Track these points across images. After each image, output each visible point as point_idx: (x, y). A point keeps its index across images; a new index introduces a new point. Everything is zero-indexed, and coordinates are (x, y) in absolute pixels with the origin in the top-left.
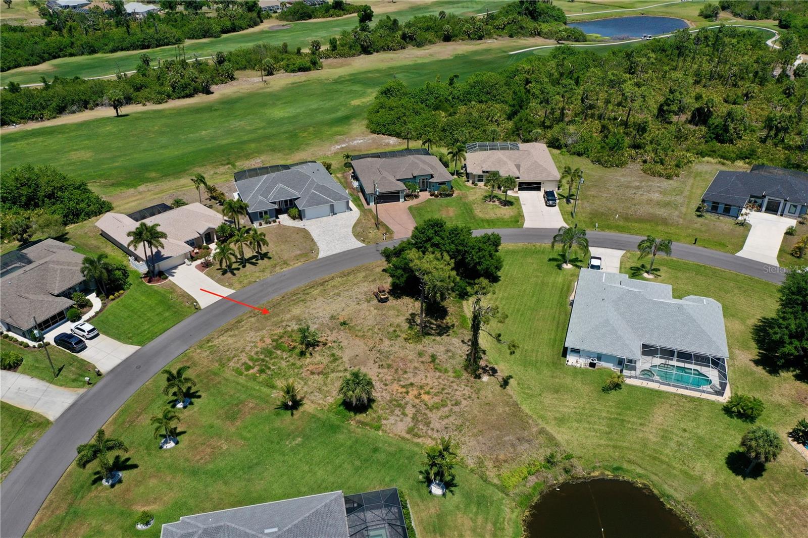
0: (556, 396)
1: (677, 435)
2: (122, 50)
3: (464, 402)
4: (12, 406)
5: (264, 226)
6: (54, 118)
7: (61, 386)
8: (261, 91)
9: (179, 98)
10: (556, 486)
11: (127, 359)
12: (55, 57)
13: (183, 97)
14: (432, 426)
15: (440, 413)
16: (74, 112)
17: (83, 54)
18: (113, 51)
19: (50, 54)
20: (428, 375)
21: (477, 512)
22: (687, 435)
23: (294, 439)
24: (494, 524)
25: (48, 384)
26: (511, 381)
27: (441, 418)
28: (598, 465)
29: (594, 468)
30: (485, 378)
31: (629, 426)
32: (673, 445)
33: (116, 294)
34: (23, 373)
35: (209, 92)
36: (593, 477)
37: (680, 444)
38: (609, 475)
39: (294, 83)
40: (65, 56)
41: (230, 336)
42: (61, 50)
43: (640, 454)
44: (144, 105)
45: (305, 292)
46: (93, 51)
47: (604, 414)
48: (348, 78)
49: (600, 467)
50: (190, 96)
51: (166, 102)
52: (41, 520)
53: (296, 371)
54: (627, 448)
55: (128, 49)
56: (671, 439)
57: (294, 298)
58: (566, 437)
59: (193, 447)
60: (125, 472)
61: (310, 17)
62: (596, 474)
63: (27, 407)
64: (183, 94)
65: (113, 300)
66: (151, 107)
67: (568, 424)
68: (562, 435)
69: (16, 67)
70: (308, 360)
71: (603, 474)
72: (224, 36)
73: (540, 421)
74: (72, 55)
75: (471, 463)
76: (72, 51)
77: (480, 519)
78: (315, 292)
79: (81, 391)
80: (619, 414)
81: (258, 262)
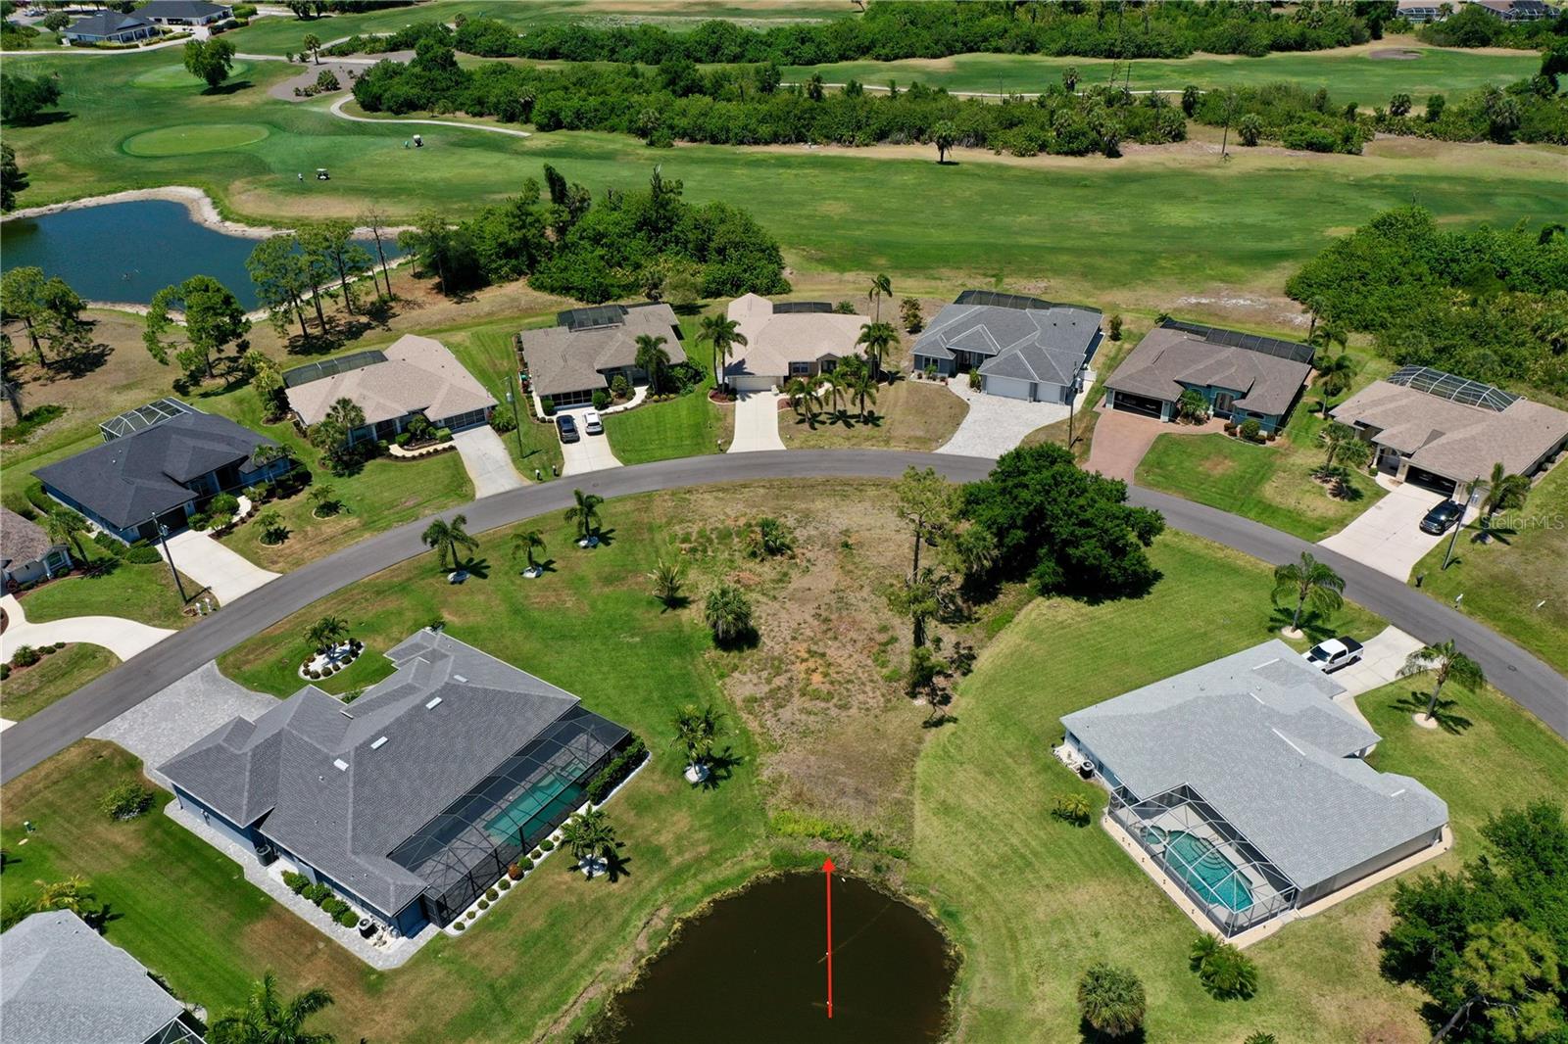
0: (980, 777)
1: (1077, 931)
2: (1076, 54)
3: (853, 711)
4: (463, 467)
5: (924, 380)
6: (867, 145)
7: (518, 469)
8: (1198, 171)
9: (1058, 153)
10: (847, 876)
11: (598, 472)
12: (971, 50)
13: (1066, 154)
14: (780, 711)
15: (808, 705)
16: (897, 143)
17: (1013, 51)
18: (1061, 53)
19: (965, 44)
20: (855, 656)
21: (708, 826)
22: (1091, 942)
23: (632, 636)
24: (713, 851)
25: (510, 461)
26: (949, 727)
27: (802, 711)
28: (932, 892)
29: (922, 893)
30: (921, 702)
31: (1031, 876)
32: (1055, 939)
33: (663, 396)
34: (504, 441)
35: (1113, 153)
36: (908, 901)
37: (1065, 945)
38: (933, 913)
39: (1273, 170)
40: (987, 50)
41: (716, 498)
42: (985, 40)
43: (1000, 919)
44: (998, 153)
45: (860, 488)
46: (1031, 48)
47: (1015, 841)
48: (1391, 181)
49: (932, 896)
50: (1080, 153)
51: (1034, 155)
52: (377, 578)
53: (727, 569)
54: (994, 902)
55: (1084, 54)
56: (1063, 930)
57: (839, 488)
58: (928, 831)
59: (545, 587)
60: (473, 577)
61: (1485, 42)
62: (916, 900)
63: (472, 474)
64: (1065, 149)
65: (656, 401)
66: (1007, 159)
67: (948, 820)
68: (927, 827)
69: (907, 56)
70: (751, 565)
71: (925, 907)
72: (1275, 55)
73: (917, 792)
74: (998, 50)
75: (766, 775)
76: (1001, 43)
77: (702, 835)
78: (872, 492)
79: (528, 482)
80: (1036, 854)
81: (857, 425)
